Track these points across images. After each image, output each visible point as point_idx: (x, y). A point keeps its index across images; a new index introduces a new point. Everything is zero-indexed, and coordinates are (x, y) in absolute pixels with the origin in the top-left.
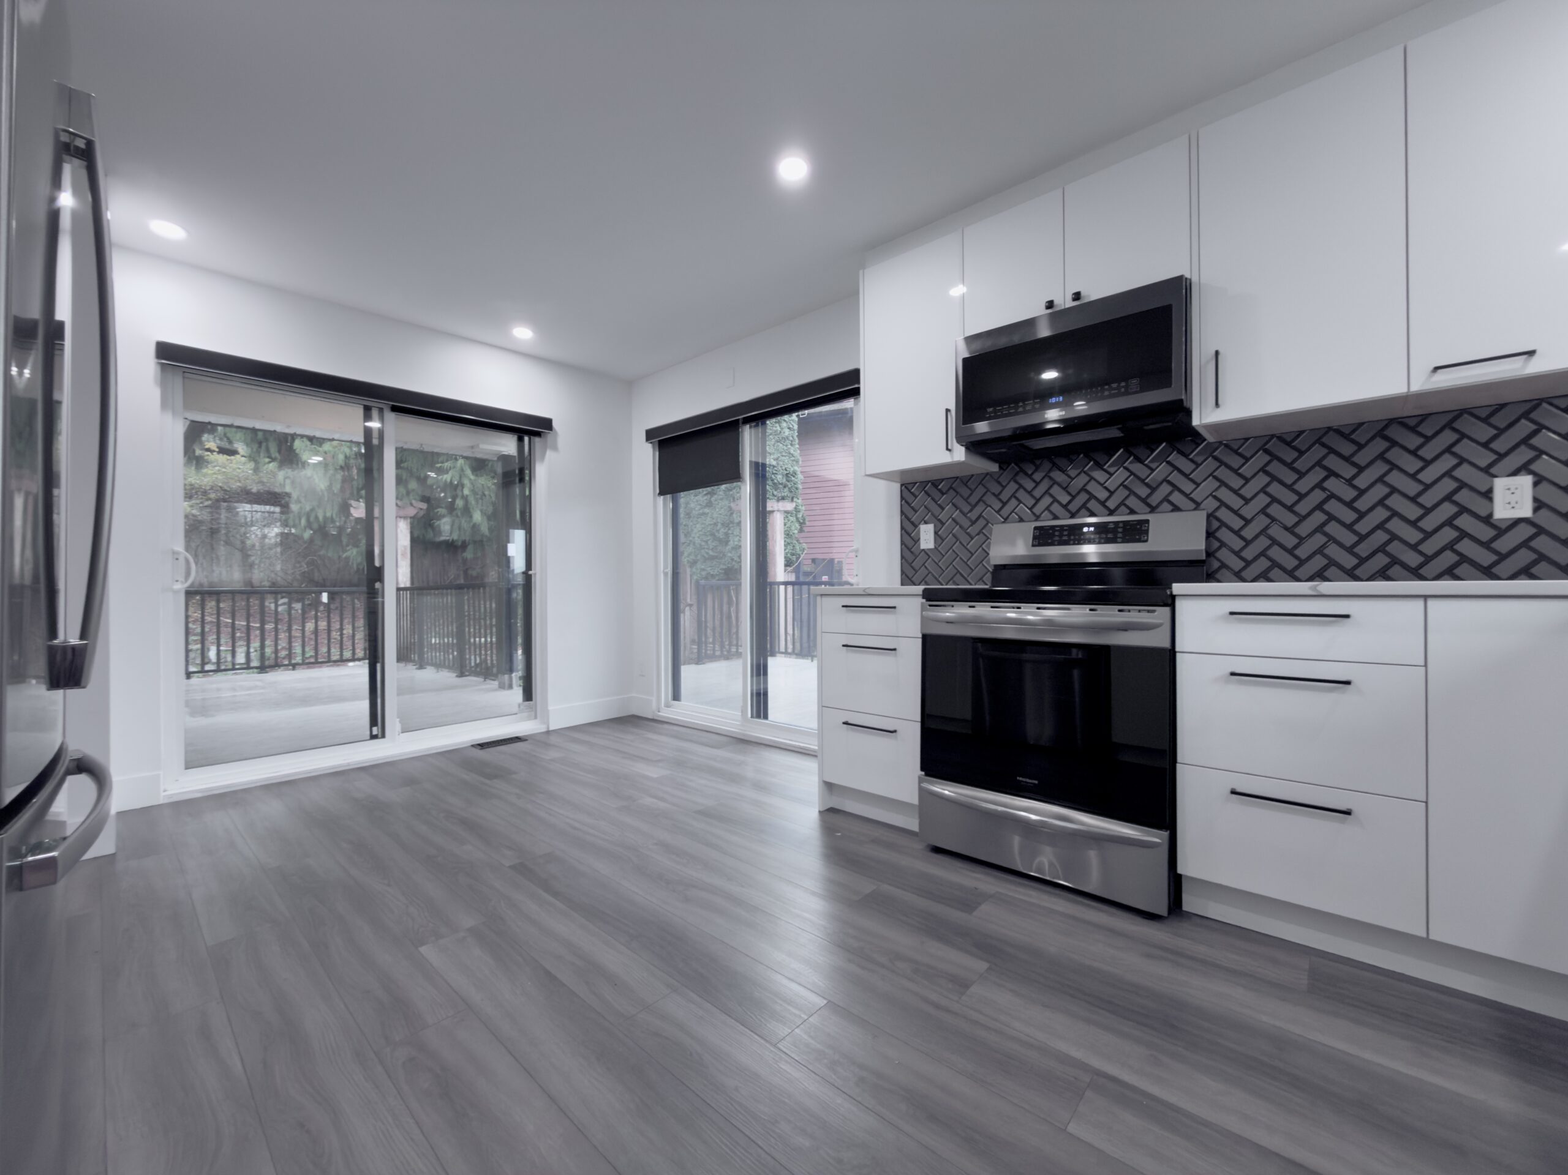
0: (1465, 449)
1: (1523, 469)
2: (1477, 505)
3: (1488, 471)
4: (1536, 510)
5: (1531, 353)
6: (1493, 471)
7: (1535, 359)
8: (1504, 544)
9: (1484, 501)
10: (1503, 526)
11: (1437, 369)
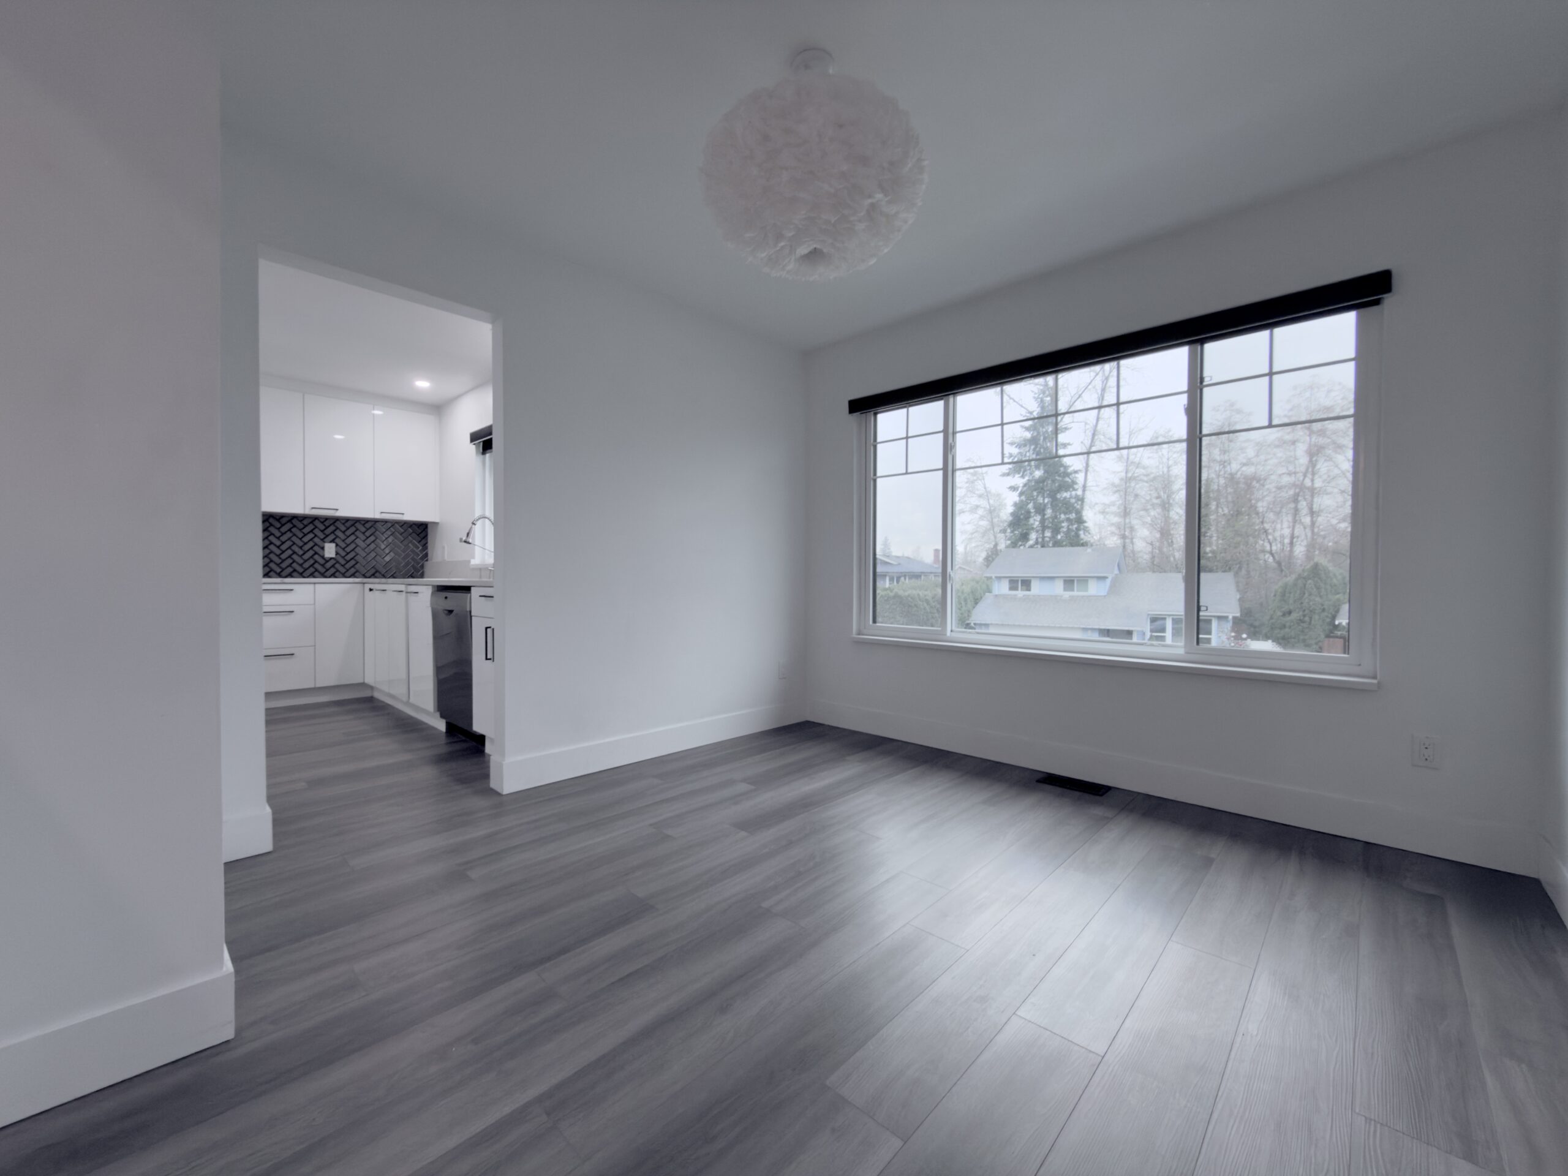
0: (316, 531)
1: (333, 541)
2: (320, 552)
3: (323, 540)
4: (336, 555)
5: (337, 510)
6: (325, 540)
7: (338, 511)
8: (328, 565)
9: (321, 550)
10: (327, 559)
11: (313, 508)
